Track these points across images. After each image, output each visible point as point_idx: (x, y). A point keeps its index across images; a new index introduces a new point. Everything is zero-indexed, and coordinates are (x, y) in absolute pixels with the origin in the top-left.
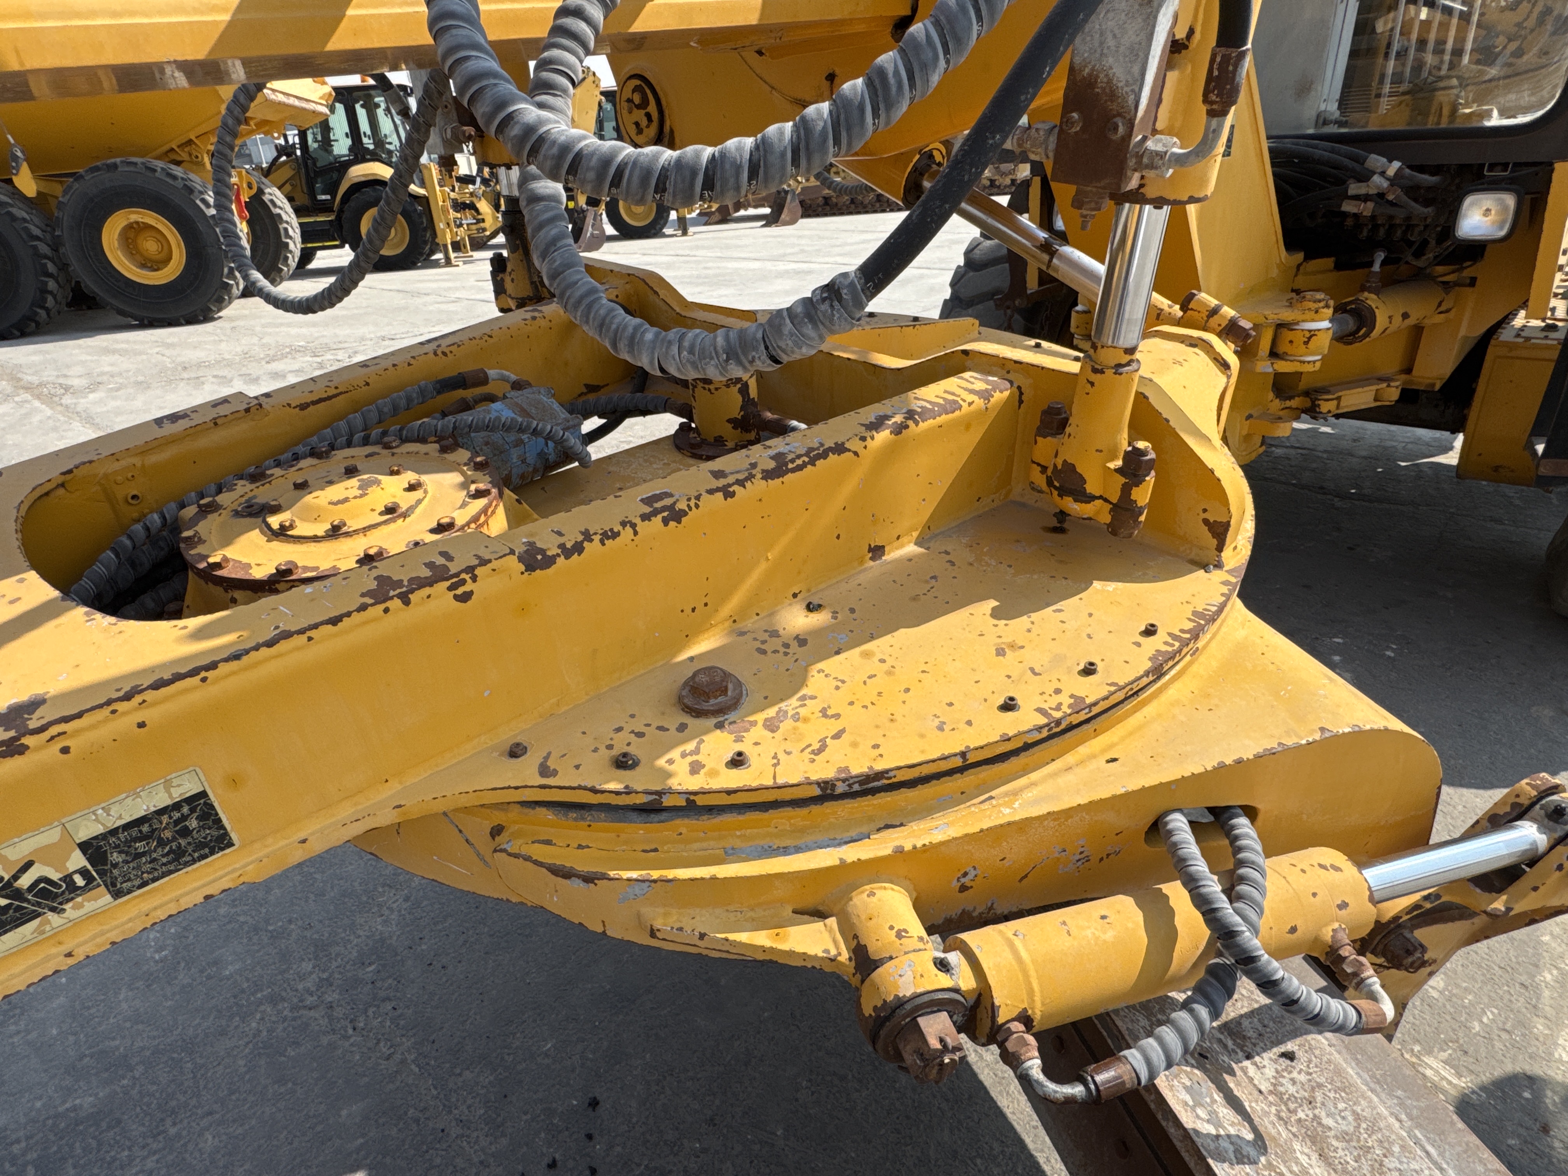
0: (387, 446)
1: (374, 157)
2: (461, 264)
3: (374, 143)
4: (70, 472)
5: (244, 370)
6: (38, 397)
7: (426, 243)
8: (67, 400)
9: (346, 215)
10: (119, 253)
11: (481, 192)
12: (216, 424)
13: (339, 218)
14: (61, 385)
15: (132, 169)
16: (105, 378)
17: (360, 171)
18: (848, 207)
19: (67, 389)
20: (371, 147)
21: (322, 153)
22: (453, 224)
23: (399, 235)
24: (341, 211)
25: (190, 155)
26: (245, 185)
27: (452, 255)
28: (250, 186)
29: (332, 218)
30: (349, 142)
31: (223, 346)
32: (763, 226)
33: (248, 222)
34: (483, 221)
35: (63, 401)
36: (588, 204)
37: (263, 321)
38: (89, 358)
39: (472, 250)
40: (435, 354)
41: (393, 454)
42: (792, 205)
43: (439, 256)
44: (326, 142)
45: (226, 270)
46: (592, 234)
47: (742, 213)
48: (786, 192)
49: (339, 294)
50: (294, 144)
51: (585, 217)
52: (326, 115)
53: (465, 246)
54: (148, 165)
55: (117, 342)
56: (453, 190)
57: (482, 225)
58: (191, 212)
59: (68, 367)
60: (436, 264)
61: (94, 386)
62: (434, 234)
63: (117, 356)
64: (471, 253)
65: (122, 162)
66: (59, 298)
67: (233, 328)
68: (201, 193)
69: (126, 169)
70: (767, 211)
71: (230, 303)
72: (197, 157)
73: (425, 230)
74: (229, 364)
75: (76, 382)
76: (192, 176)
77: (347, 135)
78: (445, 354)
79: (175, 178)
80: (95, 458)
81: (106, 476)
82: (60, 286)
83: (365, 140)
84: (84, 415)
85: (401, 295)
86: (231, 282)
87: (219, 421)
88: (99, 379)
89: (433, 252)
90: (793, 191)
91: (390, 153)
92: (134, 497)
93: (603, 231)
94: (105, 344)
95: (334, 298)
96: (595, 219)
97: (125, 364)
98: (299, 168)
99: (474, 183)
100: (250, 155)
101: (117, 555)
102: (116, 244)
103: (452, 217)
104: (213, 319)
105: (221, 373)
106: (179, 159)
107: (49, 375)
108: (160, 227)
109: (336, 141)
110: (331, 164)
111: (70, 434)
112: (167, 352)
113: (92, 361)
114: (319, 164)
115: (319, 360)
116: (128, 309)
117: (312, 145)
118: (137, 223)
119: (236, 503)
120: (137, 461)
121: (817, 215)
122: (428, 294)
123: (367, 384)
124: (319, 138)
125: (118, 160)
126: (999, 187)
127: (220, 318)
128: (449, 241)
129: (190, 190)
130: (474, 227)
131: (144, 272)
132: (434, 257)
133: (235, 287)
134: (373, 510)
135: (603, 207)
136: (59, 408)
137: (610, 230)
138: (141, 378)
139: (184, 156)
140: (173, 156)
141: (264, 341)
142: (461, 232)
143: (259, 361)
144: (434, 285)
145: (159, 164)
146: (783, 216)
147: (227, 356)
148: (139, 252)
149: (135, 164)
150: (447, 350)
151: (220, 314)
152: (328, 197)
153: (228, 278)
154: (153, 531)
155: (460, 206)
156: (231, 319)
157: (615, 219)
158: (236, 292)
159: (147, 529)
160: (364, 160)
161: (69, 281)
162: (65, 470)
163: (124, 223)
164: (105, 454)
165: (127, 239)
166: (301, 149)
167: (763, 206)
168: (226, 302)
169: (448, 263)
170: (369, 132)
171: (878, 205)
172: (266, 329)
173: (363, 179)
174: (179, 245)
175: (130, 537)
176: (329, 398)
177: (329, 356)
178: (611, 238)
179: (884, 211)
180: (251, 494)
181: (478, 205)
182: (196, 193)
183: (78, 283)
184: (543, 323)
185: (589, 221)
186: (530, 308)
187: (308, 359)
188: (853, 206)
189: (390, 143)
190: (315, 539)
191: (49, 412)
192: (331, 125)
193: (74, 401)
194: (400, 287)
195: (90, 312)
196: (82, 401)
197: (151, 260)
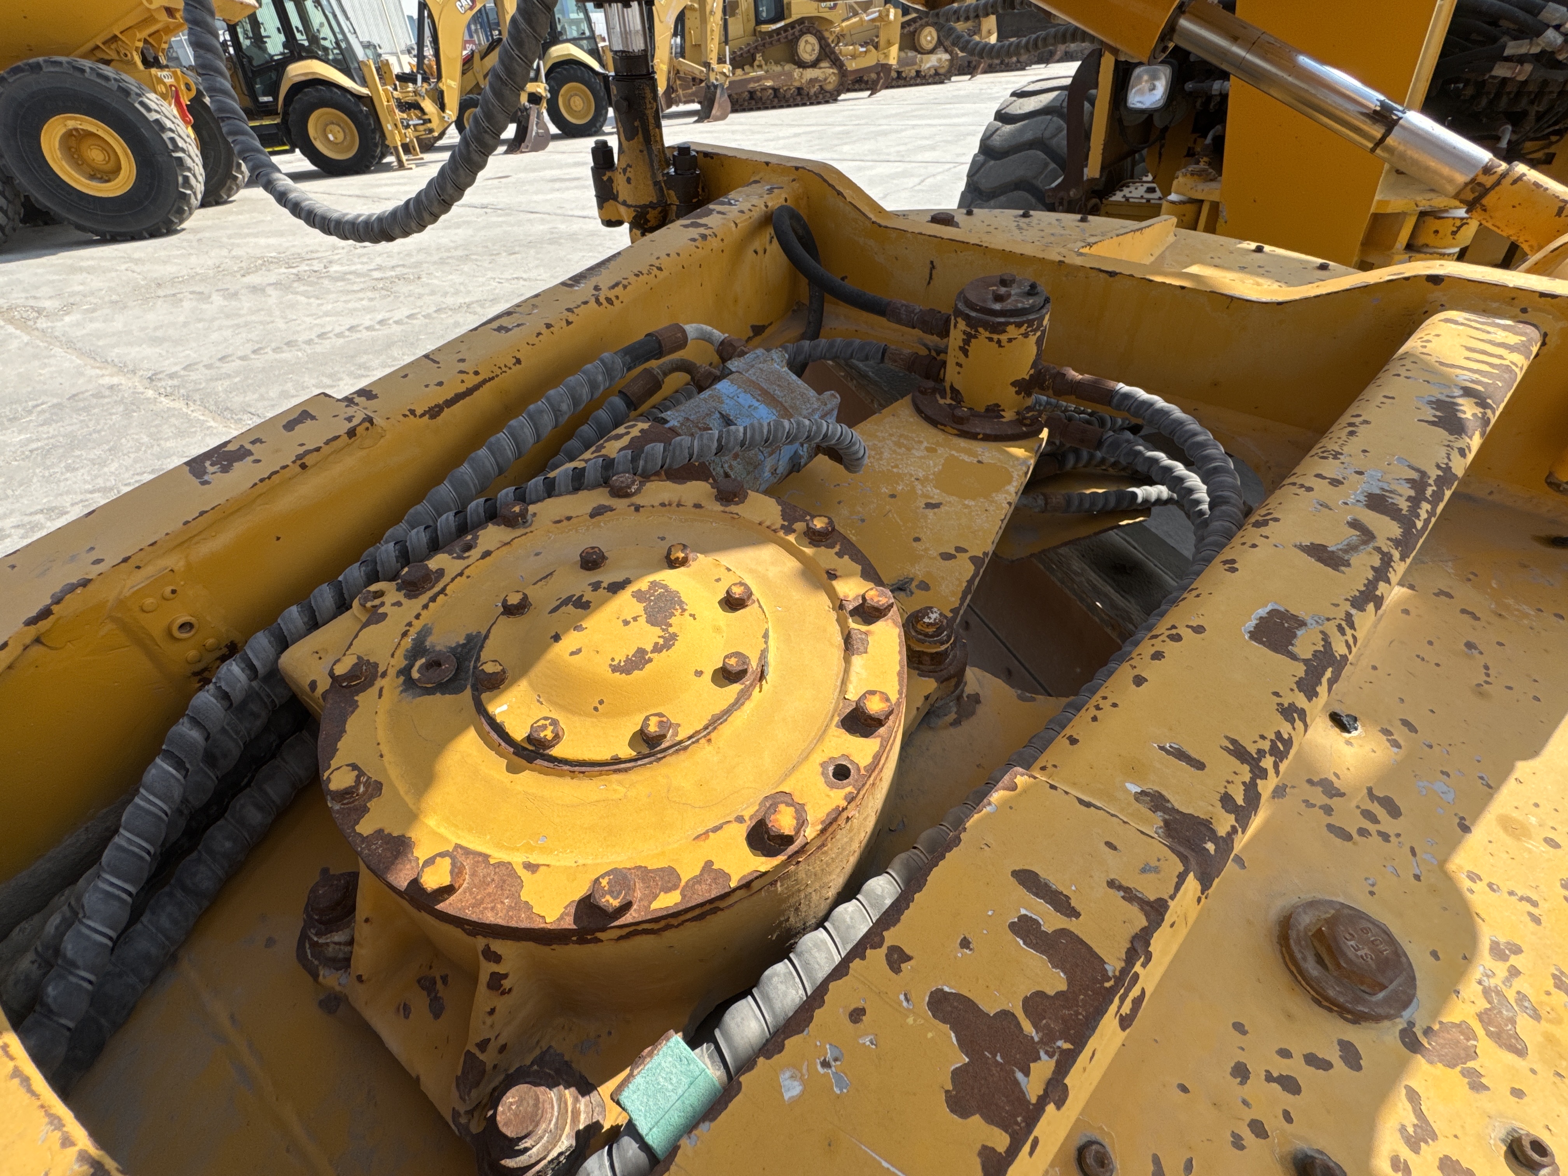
0: (620, 493)
1: (310, 54)
2: (413, 166)
3: (308, 39)
4: (46, 613)
5: (221, 286)
6: (11, 321)
7: (376, 146)
8: (42, 323)
9: (292, 118)
10: (64, 163)
11: (424, 90)
12: (303, 466)
13: (285, 121)
14: (32, 307)
15: (57, 69)
16: (78, 299)
17: (298, 70)
18: (772, 101)
19: (40, 311)
20: (306, 43)
21: (255, 50)
22: (400, 125)
23: (348, 138)
24: (286, 114)
25: (118, 53)
26: (183, 87)
27: (404, 158)
28: (188, 88)
29: (277, 121)
30: (282, 38)
31: (193, 260)
32: (696, 122)
33: (193, 127)
34: (430, 121)
35: (38, 325)
36: (529, 101)
37: (229, 232)
38: (56, 277)
39: (422, 152)
40: (597, 301)
41: (637, 509)
42: (721, 100)
43: (390, 159)
44: (259, 40)
45: (180, 179)
46: (537, 133)
47: (674, 109)
48: (716, 87)
49: (435, 210)
50: (225, 41)
51: (528, 116)
52: (255, 7)
53: (414, 149)
54: (74, 63)
55: (82, 259)
56: (395, 89)
57: (429, 125)
58: (131, 116)
59: (37, 288)
60: (388, 168)
61: (68, 308)
62: (383, 136)
63: (85, 275)
64: (421, 156)
65: (45, 61)
66: (10, 214)
67: (199, 240)
68: (139, 95)
69: (52, 69)
70: (696, 106)
71: (191, 214)
72: (126, 55)
73: (374, 131)
74: (204, 279)
75: (47, 304)
76: (125, 76)
77: (278, 29)
78: (609, 301)
79: (107, 79)
80: (93, 572)
81: (121, 603)
82: (9, 202)
83: (298, 36)
84: (64, 339)
85: (362, 201)
86: (188, 192)
87: (309, 460)
88: (72, 300)
89: (383, 156)
90: (722, 85)
91: (325, 49)
92: (186, 626)
93: (547, 130)
94: (70, 262)
95: (426, 216)
96: (538, 117)
97: (96, 282)
98: (235, 68)
99: (414, 82)
100: (177, 59)
101: (179, 764)
102: (59, 155)
103: (398, 117)
104: (176, 232)
105: (197, 289)
106: (109, 58)
107: (18, 297)
108: (100, 133)
109: (268, 37)
110: (267, 62)
111: (52, 361)
112: (137, 269)
113: (60, 281)
114: (255, 63)
115: (294, 271)
116: (88, 224)
117: (246, 43)
118: (76, 130)
119: (400, 653)
120: (176, 561)
121: (744, 110)
122: (388, 199)
123: (518, 361)
124: (250, 34)
125: (41, 59)
126: (905, 79)
127: (183, 230)
128: (399, 144)
129: (127, 92)
130: (421, 128)
131: (94, 184)
132: (385, 161)
133: (193, 196)
134: (699, 673)
135: (545, 105)
136: (36, 333)
137: (554, 130)
138: (114, 297)
139: (113, 55)
140: (100, 55)
141: (234, 253)
142: (410, 132)
143: (233, 274)
144: (393, 189)
145: (87, 64)
146: (714, 112)
147: (198, 270)
148: (84, 162)
149: (60, 64)
150: (611, 294)
151: (183, 226)
152: (270, 99)
153: (184, 187)
154: (237, 696)
155: (407, 106)
156: (195, 231)
157: (556, 117)
158: (195, 202)
159: (225, 696)
160: (301, 58)
161: (17, 195)
162: (33, 613)
163: (64, 130)
164: (112, 559)
165: (70, 148)
166: (233, 46)
167: (693, 101)
168: (187, 213)
169: (401, 166)
170: (301, 28)
171: (799, 98)
172: (232, 241)
173: (303, 78)
174: (127, 154)
175: (195, 722)
176: (469, 392)
177: (304, 267)
178: (555, 137)
179: (804, 105)
180: (418, 625)
181: (423, 105)
182: (133, 96)
183: (27, 197)
184: (714, 243)
185: (533, 119)
186: (688, 222)
187: (283, 270)
188: (776, 100)
189: (325, 39)
190: (614, 765)
191: (26, 338)
192: (260, 20)
193: (50, 324)
194: (358, 192)
195: (46, 228)
196: (59, 324)
197: (100, 171)
